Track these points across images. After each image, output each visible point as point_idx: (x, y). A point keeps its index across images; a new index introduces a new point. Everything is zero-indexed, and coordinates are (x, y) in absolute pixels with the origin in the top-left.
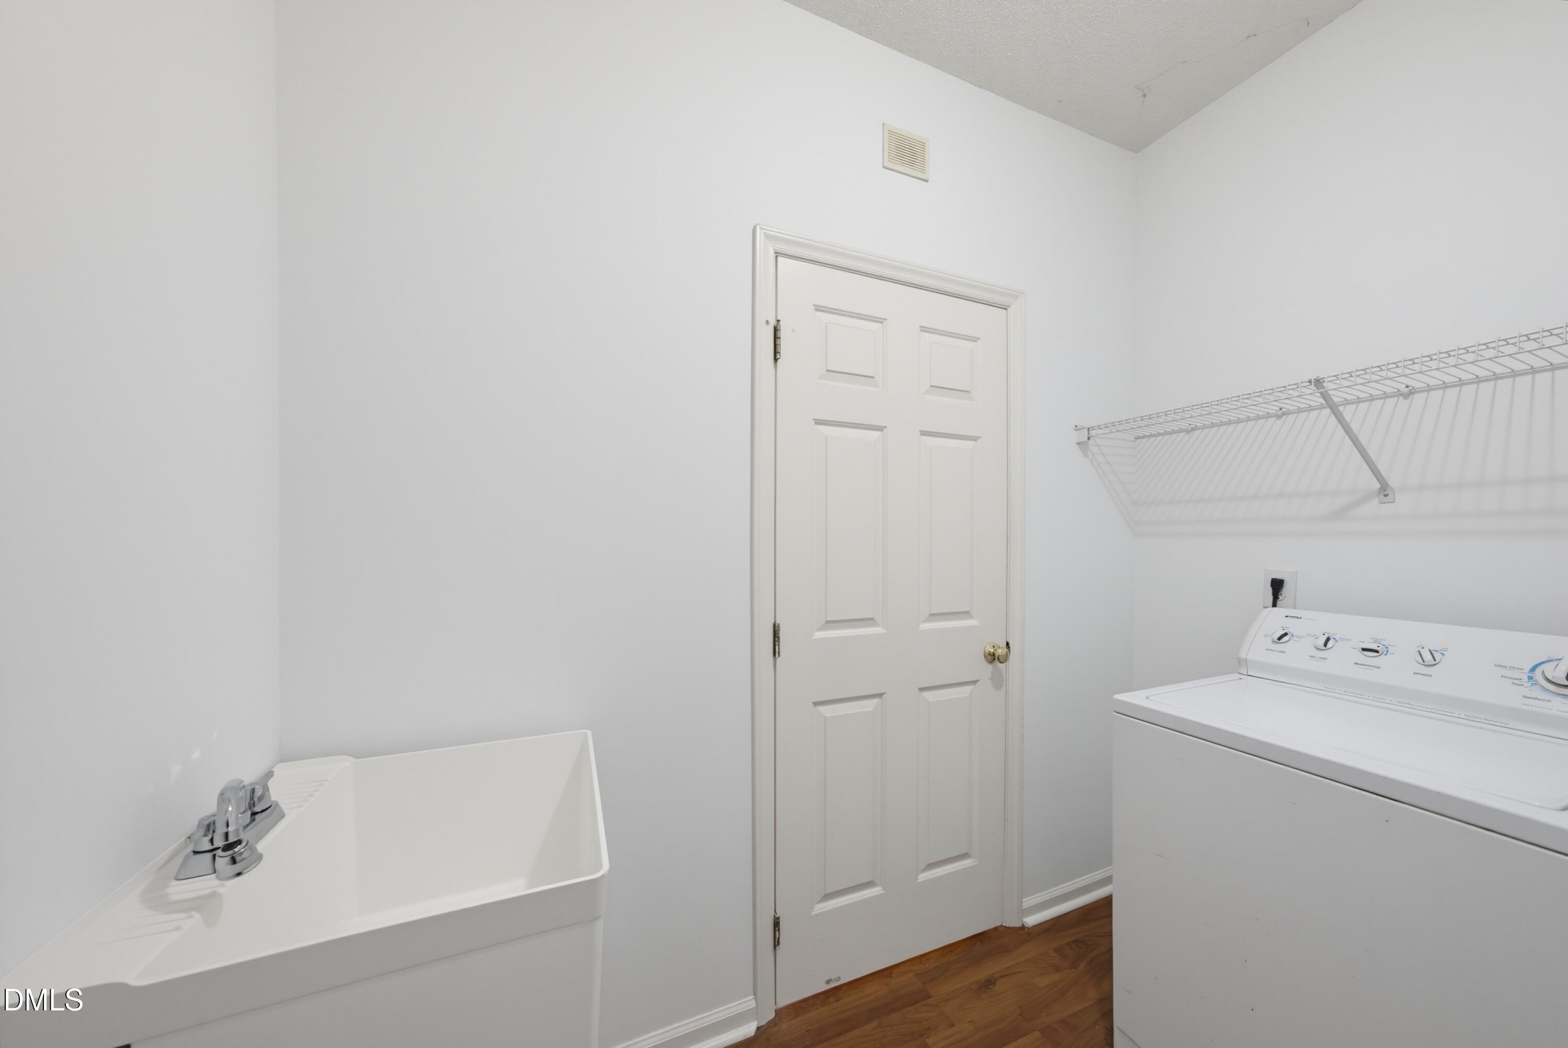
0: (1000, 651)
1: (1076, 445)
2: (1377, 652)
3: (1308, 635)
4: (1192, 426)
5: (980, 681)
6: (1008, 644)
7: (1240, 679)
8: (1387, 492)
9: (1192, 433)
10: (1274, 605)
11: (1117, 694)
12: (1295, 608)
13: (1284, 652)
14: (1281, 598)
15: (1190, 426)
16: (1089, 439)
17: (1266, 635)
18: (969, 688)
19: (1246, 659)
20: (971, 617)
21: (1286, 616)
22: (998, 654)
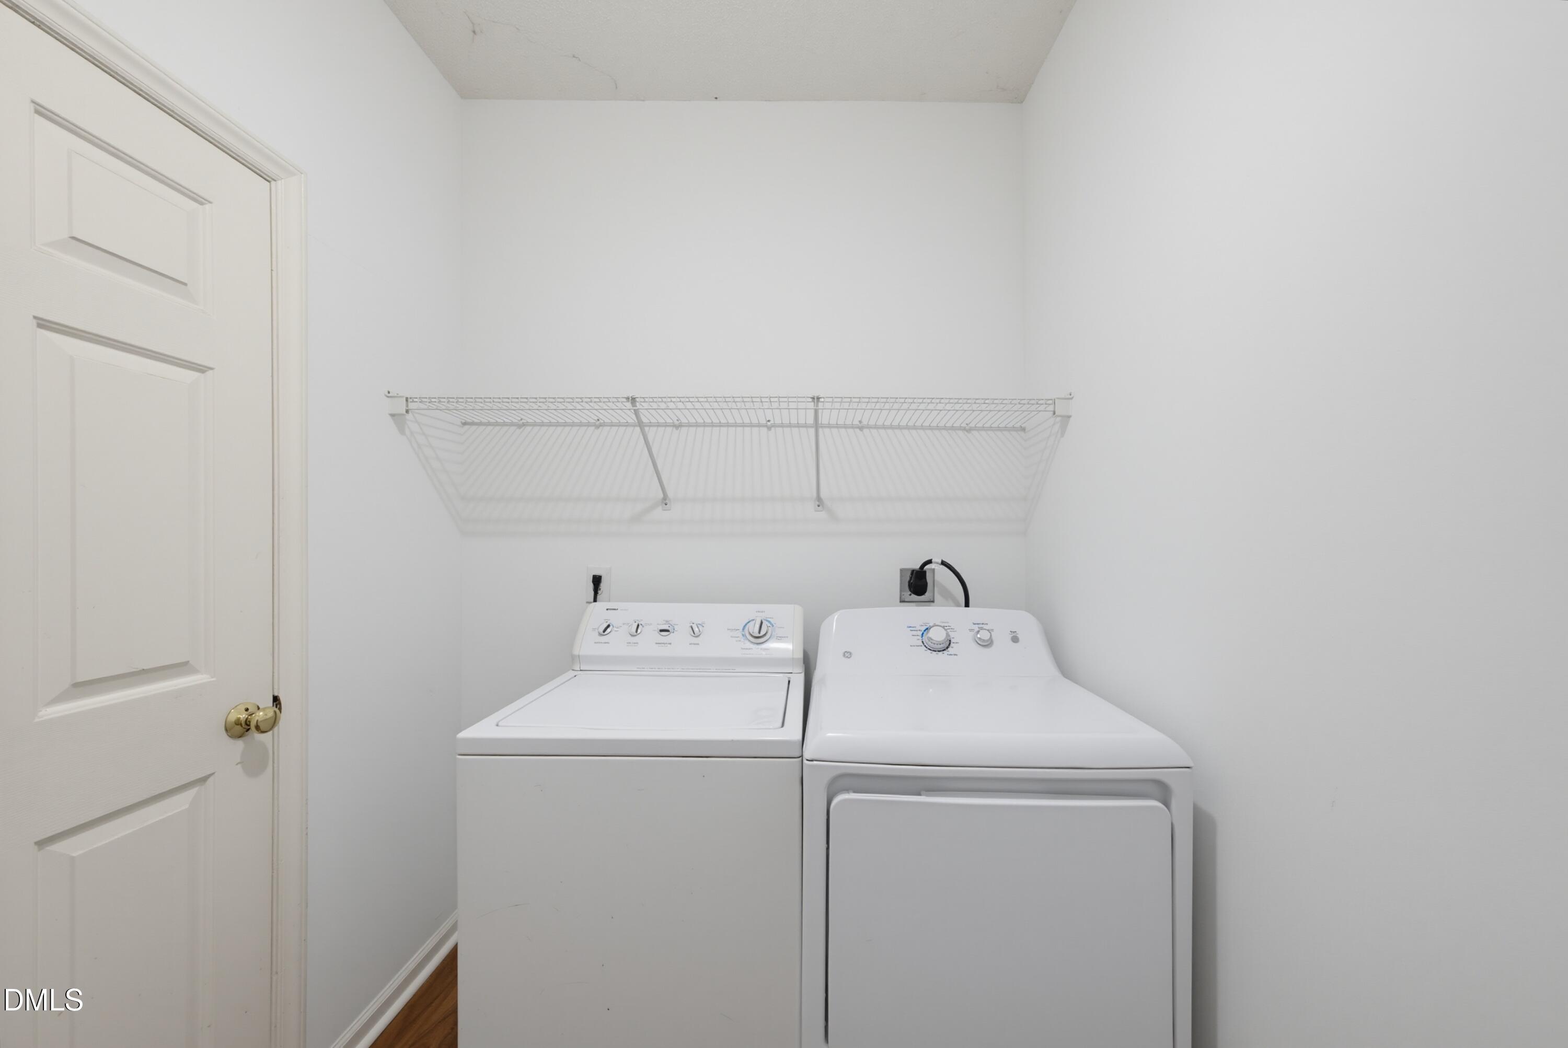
0: (261, 713)
1: (389, 417)
2: (668, 631)
3: (624, 624)
4: (523, 421)
5: (216, 774)
6: (276, 699)
7: (575, 676)
8: (667, 501)
9: (523, 428)
10: (595, 600)
11: (461, 731)
12: (610, 601)
13: (608, 643)
14: (599, 592)
15: (521, 422)
16: (407, 411)
17: (593, 629)
18: (191, 793)
19: (579, 656)
20: (194, 671)
21: (607, 609)
22: (257, 718)
